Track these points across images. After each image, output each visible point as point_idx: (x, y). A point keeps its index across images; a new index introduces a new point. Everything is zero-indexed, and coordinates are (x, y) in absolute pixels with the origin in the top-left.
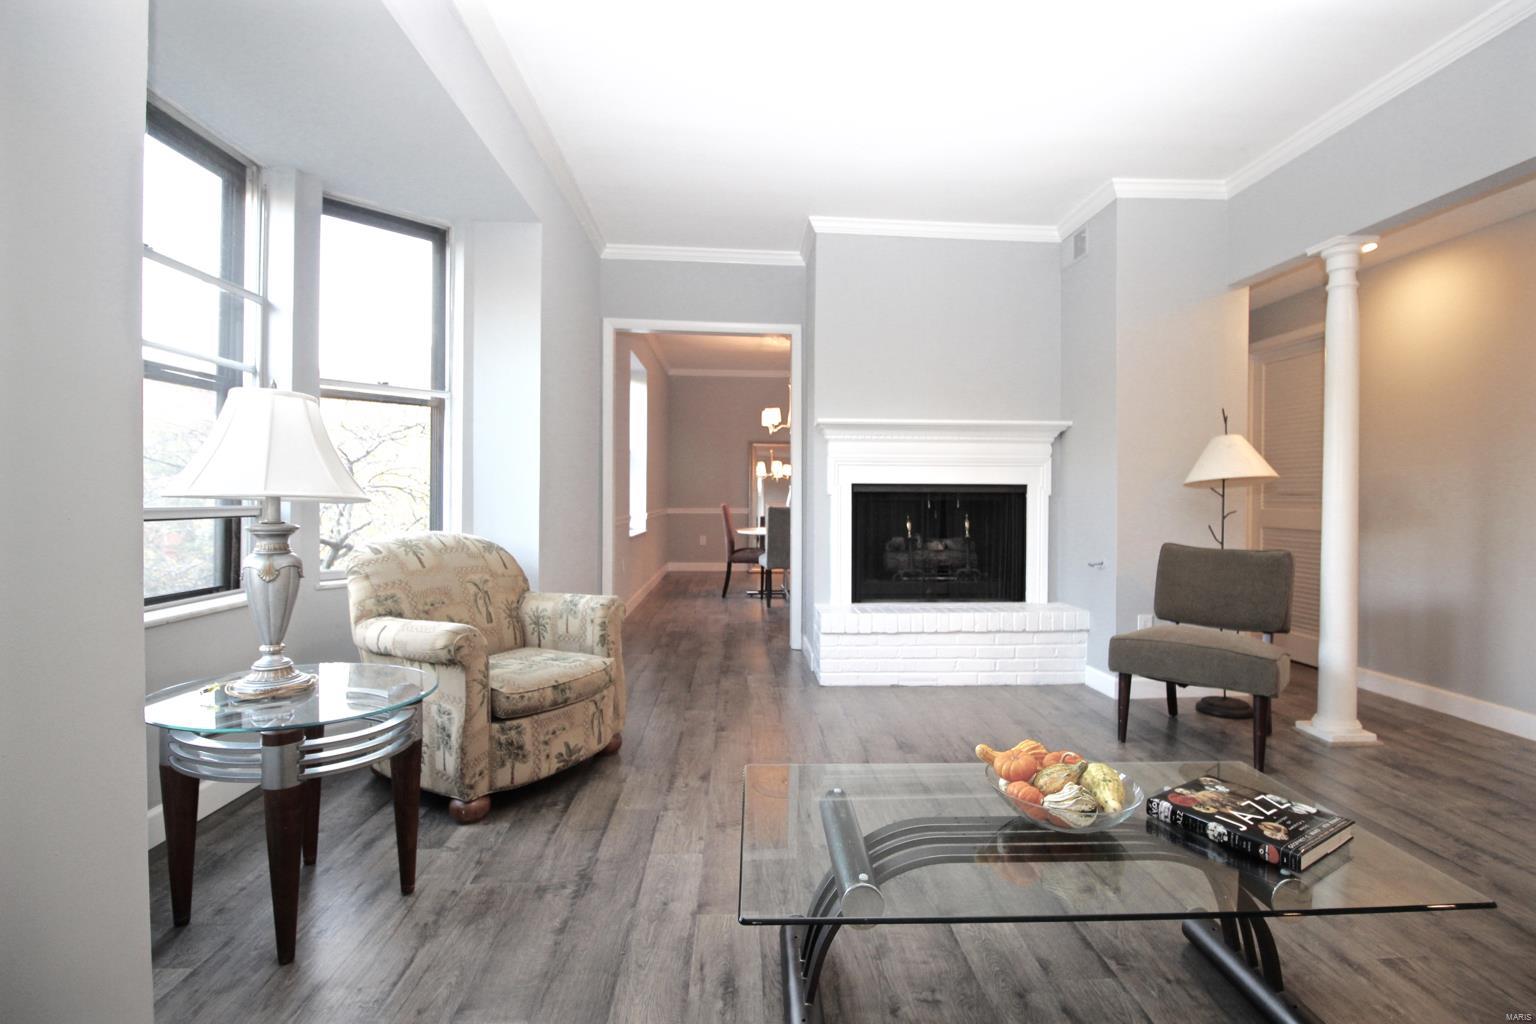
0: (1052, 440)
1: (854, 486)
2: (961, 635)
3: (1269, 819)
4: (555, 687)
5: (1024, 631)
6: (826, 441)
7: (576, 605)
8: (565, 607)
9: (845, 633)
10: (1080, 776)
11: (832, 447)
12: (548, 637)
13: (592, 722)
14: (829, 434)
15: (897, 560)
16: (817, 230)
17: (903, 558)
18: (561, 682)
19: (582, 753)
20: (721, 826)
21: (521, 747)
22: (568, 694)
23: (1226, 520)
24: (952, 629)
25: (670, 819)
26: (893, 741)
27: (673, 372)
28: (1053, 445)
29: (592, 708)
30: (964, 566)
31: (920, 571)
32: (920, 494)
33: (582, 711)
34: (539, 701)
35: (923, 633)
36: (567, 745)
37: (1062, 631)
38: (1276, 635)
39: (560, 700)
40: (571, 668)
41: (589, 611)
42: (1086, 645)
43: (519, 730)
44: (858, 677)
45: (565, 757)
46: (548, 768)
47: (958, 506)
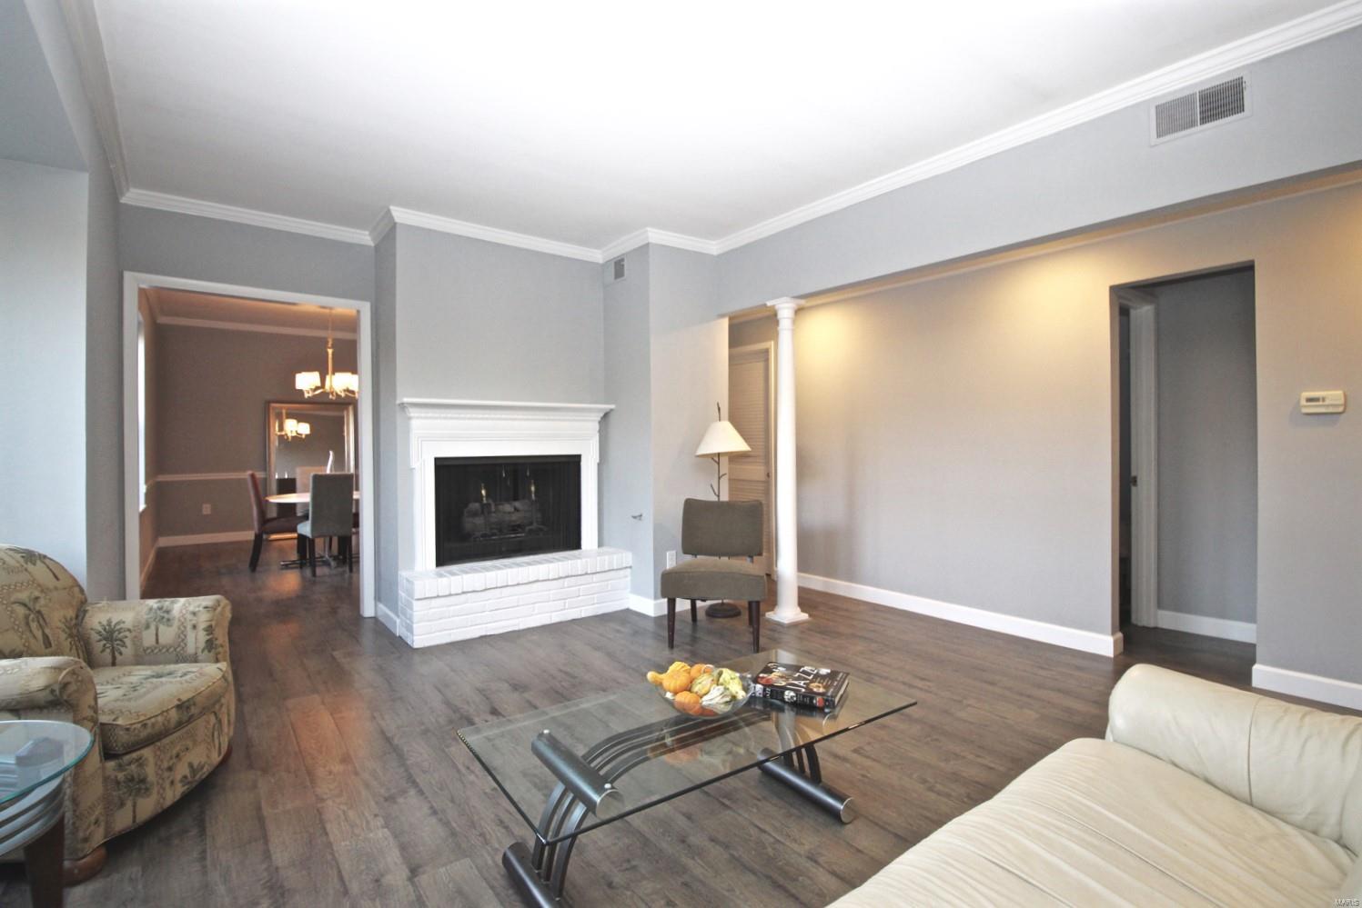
0: (599, 419)
1: (437, 460)
2: (539, 584)
3: (812, 681)
4: (179, 707)
5: (586, 574)
6: (410, 418)
7: (168, 612)
8: (152, 615)
9: (438, 597)
10: (718, 680)
11: (415, 423)
12: (128, 651)
13: (213, 736)
14: (413, 412)
15: (474, 524)
16: (397, 220)
17: (479, 521)
18: (184, 698)
19: (205, 770)
20: (391, 799)
21: (143, 781)
22: (194, 710)
23: (722, 480)
24: (531, 580)
25: (332, 809)
26: (506, 685)
27: (163, 320)
28: (600, 422)
29: (213, 719)
30: (531, 524)
31: (495, 531)
32: (495, 465)
33: (202, 726)
34: (164, 724)
35: (507, 586)
36: (191, 765)
37: (613, 570)
38: (755, 558)
39: (185, 718)
40: (187, 682)
41: (189, 617)
42: (629, 578)
43: (140, 762)
44: (450, 634)
45: (190, 779)
46: (172, 795)
47: (528, 474)
